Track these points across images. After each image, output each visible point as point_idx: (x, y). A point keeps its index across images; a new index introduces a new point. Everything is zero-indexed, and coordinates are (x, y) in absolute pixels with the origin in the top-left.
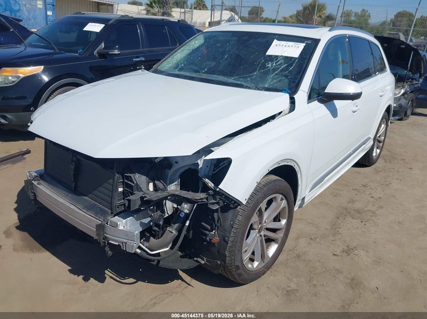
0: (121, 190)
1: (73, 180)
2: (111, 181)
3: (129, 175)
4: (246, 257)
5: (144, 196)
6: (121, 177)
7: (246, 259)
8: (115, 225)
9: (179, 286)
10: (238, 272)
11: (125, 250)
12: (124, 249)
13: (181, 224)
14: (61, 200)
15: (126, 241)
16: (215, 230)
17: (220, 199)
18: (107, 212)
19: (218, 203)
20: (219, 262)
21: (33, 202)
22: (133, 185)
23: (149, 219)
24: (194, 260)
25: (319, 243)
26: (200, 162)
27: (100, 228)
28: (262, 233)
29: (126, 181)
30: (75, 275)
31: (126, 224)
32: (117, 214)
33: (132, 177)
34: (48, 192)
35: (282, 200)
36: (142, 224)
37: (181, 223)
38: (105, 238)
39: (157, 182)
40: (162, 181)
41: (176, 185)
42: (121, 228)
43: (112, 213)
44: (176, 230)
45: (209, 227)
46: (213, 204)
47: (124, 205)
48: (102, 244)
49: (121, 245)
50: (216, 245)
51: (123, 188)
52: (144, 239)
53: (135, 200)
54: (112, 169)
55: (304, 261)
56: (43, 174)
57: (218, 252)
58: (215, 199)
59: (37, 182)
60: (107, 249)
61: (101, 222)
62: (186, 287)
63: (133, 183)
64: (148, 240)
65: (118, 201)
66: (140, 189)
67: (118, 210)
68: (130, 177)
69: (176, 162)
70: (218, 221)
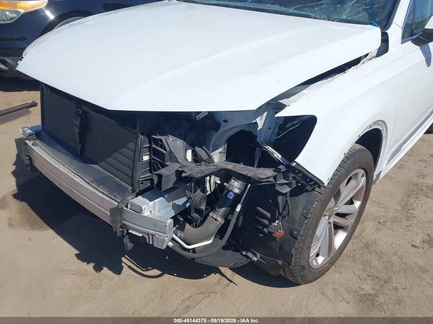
0: (146, 158)
1: (78, 141)
2: (132, 145)
3: (159, 137)
4: (313, 253)
5: (180, 169)
6: (147, 140)
7: (313, 256)
8: (139, 210)
9: (219, 283)
10: (302, 273)
11: (152, 245)
12: (151, 243)
13: (230, 209)
14: (62, 168)
15: (154, 232)
16: (278, 219)
17: (294, 178)
18: (127, 189)
19: (289, 185)
20: (280, 262)
21: (29, 168)
22: (165, 152)
23: (185, 199)
24: (241, 254)
25: (391, 229)
26: (260, 122)
27: (117, 212)
28: (332, 220)
29: (154, 146)
30: (84, 262)
31: (154, 208)
32: (140, 193)
33: (164, 141)
34: (46, 157)
35: (363, 176)
36: (175, 207)
37: (229, 207)
38: (123, 226)
39: (198, 149)
40: (204, 147)
41: (220, 152)
42: (146, 213)
43: (133, 191)
44: (222, 216)
45: (269, 215)
46: (282, 184)
47: (152, 180)
48: (119, 234)
49: (147, 237)
50: (278, 239)
51: (150, 156)
52: (177, 226)
53: (168, 176)
54: (134, 127)
55: (376, 253)
56: (40, 132)
57: (280, 248)
58: (286, 177)
59: (32, 142)
60: (126, 240)
61: (117, 204)
62: (227, 285)
63: (165, 149)
64: (182, 228)
65: (143, 175)
66: (174, 159)
67: (142, 187)
68: (161, 140)
69: (225, 121)
70: (284, 208)
